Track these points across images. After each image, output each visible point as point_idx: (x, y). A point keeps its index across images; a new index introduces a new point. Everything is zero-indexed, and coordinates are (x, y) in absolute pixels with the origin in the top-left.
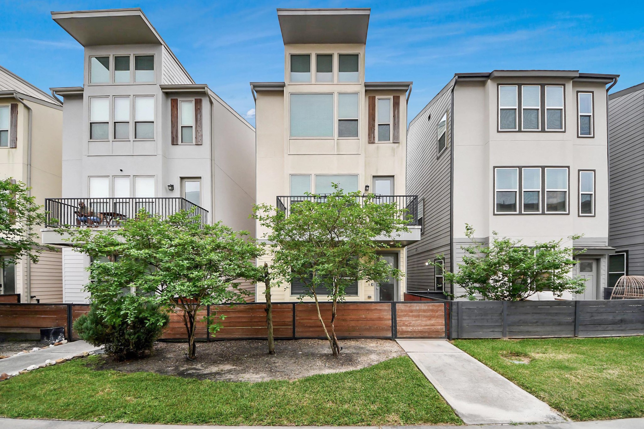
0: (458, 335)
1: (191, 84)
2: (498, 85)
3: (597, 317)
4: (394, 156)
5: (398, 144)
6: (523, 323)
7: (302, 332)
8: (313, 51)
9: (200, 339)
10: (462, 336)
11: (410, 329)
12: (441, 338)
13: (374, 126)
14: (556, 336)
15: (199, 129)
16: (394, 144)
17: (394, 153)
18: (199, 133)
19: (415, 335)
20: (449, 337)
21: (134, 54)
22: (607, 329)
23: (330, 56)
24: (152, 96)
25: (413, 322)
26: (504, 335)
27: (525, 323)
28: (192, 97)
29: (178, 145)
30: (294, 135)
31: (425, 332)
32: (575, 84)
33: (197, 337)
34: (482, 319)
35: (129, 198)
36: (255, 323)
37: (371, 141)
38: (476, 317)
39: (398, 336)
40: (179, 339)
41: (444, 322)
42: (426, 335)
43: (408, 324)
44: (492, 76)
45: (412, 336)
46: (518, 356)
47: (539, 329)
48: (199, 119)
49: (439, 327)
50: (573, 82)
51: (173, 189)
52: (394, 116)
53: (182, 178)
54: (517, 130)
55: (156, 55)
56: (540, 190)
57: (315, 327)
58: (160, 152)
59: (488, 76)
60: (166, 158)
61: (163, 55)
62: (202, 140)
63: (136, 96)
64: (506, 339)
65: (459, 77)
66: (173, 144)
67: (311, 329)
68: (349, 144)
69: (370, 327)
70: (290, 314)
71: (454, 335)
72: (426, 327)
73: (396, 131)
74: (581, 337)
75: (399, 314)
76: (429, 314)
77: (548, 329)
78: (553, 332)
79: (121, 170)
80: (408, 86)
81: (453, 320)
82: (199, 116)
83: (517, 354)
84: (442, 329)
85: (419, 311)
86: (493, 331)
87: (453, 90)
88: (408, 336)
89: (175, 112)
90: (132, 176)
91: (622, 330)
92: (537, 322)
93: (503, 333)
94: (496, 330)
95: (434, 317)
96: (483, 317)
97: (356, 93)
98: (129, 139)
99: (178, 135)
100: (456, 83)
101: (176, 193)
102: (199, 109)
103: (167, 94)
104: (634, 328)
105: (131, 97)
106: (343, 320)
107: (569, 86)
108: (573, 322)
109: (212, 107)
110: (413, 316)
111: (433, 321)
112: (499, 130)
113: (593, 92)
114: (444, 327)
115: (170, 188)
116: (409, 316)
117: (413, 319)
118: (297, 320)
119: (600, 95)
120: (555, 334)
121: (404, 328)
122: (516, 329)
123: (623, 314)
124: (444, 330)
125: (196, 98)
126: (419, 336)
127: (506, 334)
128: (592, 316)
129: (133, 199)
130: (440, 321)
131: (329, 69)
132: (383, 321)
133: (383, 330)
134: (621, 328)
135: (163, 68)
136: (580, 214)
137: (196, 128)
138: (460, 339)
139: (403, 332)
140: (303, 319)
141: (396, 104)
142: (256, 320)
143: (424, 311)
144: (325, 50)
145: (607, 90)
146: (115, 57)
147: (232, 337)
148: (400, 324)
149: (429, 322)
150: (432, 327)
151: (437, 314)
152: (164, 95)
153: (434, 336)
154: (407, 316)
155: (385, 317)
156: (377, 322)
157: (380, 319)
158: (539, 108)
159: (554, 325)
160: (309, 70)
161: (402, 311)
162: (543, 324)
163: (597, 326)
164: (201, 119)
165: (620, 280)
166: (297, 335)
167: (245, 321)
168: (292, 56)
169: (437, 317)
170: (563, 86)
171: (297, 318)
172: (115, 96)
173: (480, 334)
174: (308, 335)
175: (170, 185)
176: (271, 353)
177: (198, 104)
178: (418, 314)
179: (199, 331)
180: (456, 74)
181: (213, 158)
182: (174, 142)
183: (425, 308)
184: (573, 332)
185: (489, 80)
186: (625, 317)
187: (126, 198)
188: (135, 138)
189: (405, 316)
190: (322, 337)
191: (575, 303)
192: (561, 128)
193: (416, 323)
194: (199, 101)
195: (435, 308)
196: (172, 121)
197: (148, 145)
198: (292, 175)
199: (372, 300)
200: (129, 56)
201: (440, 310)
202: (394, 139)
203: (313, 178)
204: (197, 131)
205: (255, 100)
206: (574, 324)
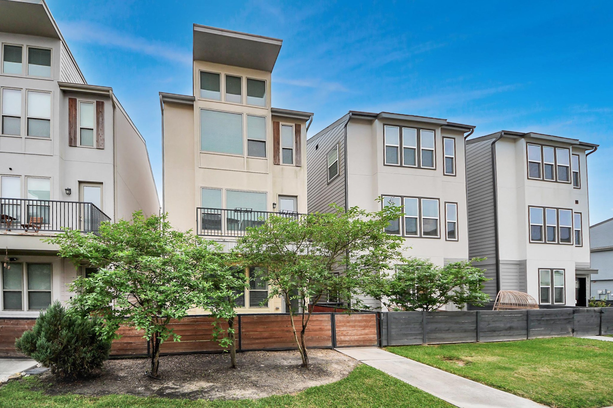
0: (388, 344)
1: (84, 84)
2: (384, 125)
3: (493, 325)
4: (297, 178)
5: (300, 168)
6: (439, 330)
7: (248, 344)
8: (223, 71)
9: (140, 355)
10: (391, 344)
11: (347, 338)
12: (374, 346)
13: (279, 149)
14: (463, 342)
15: (100, 132)
16: (297, 167)
17: (297, 175)
18: (100, 136)
19: (352, 344)
20: (380, 346)
21: (27, 46)
22: (500, 335)
23: (239, 79)
24: (48, 92)
25: (350, 332)
26: (424, 341)
27: (440, 331)
28: (94, 98)
29: (76, 147)
30: (205, 149)
31: (361, 341)
32: (443, 130)
33: (137, 353)
34: (406, 328)
35: (21, 200)
36: (200, 337)
37: (276, 162)
38: (402, 326)
39: (337, 346)
40: (117, 355)
41: (376, 331)
42: (362, 343)
43: (346, 334)
44: (380, 116)
45: (350, 345)
46: (451, 360)
47: (450, 336)
48: (100, 122)
49: (372, 336)
50: (441, 129)
51: (70, 194)
52: (296, 142)
53: (80, 182)
54: (399, 165)
55: (54, 49)
56: (418, 217)
57: (260, 338)
58: (57, 152)
59: (376, 116)
60: (63, 159)
61: (61, 52)
62: (103, 144)
63: (29, 90)
64: (426, 345)
65: (353, 114)
66: (71, 146)
67: (257, 341)
68: (257, 163)
69: (312, 338)
70: (236, 326)
71: (384, 343)
72: (362, 336)
73: (298, 155)
74: (482, 341)
75: (338, 324)
76: (363, 324)
77: (457, 335)
78: (461, 338)
79: (11, 169)
80: (309, 116)
81: (383, 329)
82: (101, 119)
83: (450, 358)
84: (374, 338)
85: (355, 321)
86: (415, 339)
87: (346, 126)
88: (346, 345)
89: (74, 113)
90: (23, 177)
91: (510, 336)
92: (448, 330)
93: (423, 340)
94: (418, 337)
95: (367, 327)
96: (407, 326)
97: (264, 117)
98: (20, 135)
99: (76, 136)
100: (350, 119)
101: (74, 197)
102: (101, 112)
103: (64, 92)
104: (519, 334)
105: (24, 91)
106: (287, 331)
107: (439, 131)
108: (475, 329)
109: (115, 112)
110: (350, 326)
111: (367, 331)
112: (385, 164)
113: (454, 139)
114: (376, 335)
115: (68, 192)
116: (347, 326)
117: (350, 329)
118: (243, 332)
119: (460, 141)
120: (462, 340)
121: (342, 337)
122: (433, 336)
123: (511, 322)
124: (376, 339)
125: (97, 100)
126: (355, 345)
127: (426, 341)
128: (489, 324)
129: (25, 200)
130: (373, 331)
131: (239, 92)
132: (324, 332)
133: (324, 340)
134: (510, 334)
135: (61, 65)
136: (447, 239)
137: (97, 131)
138: (389, 346)
139: (342, 342)
140: (248, 331)
141: (298, 132)
142: (201, 333)
143: (359, 321)
144: (234, 72)
145: (465, 138)
146: (4, 45)
147: (175, 351)
148: (338, 334)
149: (363, 332)
150: (366, 336)
151: (370, 324)
152: (61, 93)
153: (368, 344)
154: (344, 327)
155: (326, 328)
156: (317, 333)
157: (321, 330)
158: (416, 147)
159: (461, 332)
160: (219, 90)
161: (340, 322)
162: (453, 331)
163: (493, 333)
164: (103, 123)
165: (500, 294)
166: (243, 348)
167: (189, 334)
168: (202, 73)
169: (370, 327)
170: (434, 131)
171: (243, 330)
172: (3, 87)
173: (405, 342)
174: (254, 347)
175: (67, 188)
176: (234, 367)
177: (100, 107)
178: (354, 324)
179: (139, 346)
180: (350, 112)
181: (115, 164)
182: (72, 143)
183: (360, 319)
184: (476, 338)
185: (377, 120)
186: (512, 325)
187: (17, 200)
188: (28, 135)
189: (343, 326)
190: (268, 349)
191: (476, 313)
192: (433, 167)
193: (352, 333)
194: (101, 104)
195: (368, 319)
196: (69, 122)
197: (42, 143)
198: (203, 188)
199: (280, 312)
200: (22, 47)
201: (372, 320)
202: (296, 163)
203: (224, 192)
204: (98, 134)
205: (162, 110)
206: (476, 331)
